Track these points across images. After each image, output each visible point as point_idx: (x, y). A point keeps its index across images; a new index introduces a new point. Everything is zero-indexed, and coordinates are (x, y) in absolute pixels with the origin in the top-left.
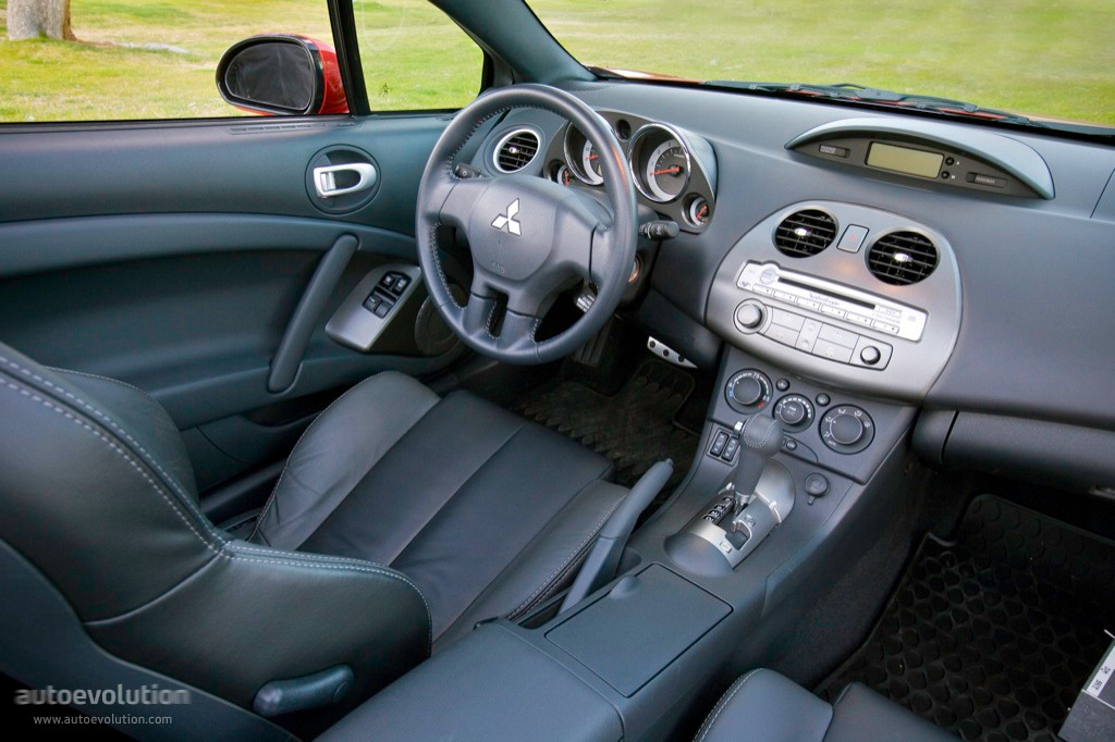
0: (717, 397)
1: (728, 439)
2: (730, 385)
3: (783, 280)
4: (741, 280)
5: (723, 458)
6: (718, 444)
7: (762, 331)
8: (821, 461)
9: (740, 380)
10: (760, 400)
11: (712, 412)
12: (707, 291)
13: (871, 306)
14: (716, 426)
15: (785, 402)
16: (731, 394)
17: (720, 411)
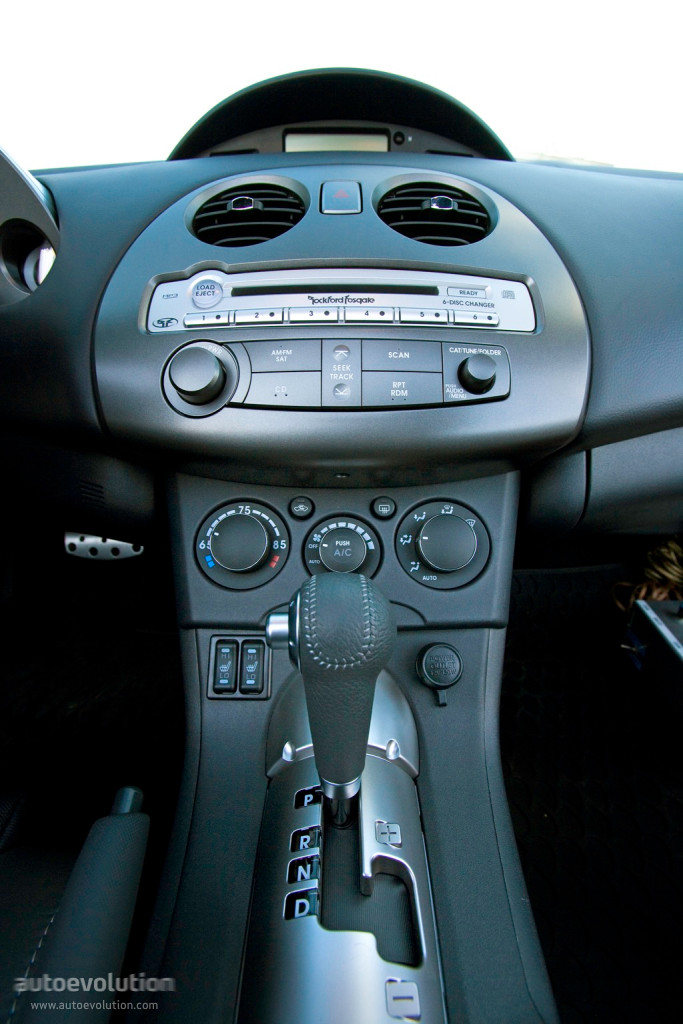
0: (184, 578)
1: (239, 652)
2: (202, 545)
3: (238, 292)
4: (153, 318)
5: (243, 691)
6: (224, 668)
7: (237, 399)
8: (430, 619)
9: (217, 529)
10: (271, 553)
11: (186, 610)
12: (90, 386)
13: (432, 291)
14: (204, 634)
15: (317, 537)
16: (209, 562)
17: (204, 601)
